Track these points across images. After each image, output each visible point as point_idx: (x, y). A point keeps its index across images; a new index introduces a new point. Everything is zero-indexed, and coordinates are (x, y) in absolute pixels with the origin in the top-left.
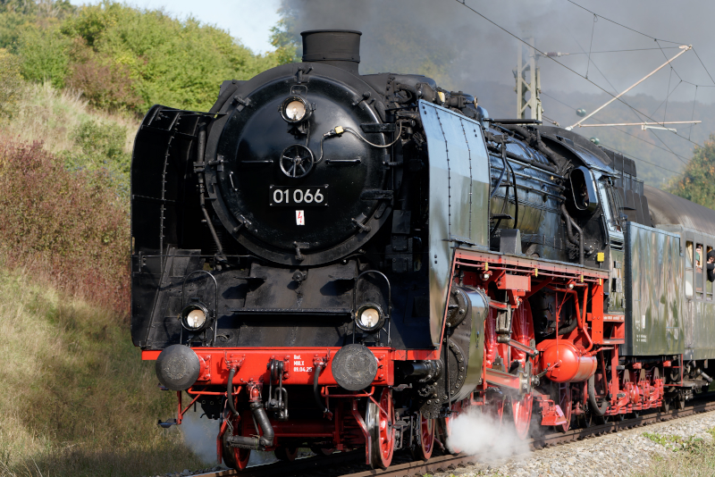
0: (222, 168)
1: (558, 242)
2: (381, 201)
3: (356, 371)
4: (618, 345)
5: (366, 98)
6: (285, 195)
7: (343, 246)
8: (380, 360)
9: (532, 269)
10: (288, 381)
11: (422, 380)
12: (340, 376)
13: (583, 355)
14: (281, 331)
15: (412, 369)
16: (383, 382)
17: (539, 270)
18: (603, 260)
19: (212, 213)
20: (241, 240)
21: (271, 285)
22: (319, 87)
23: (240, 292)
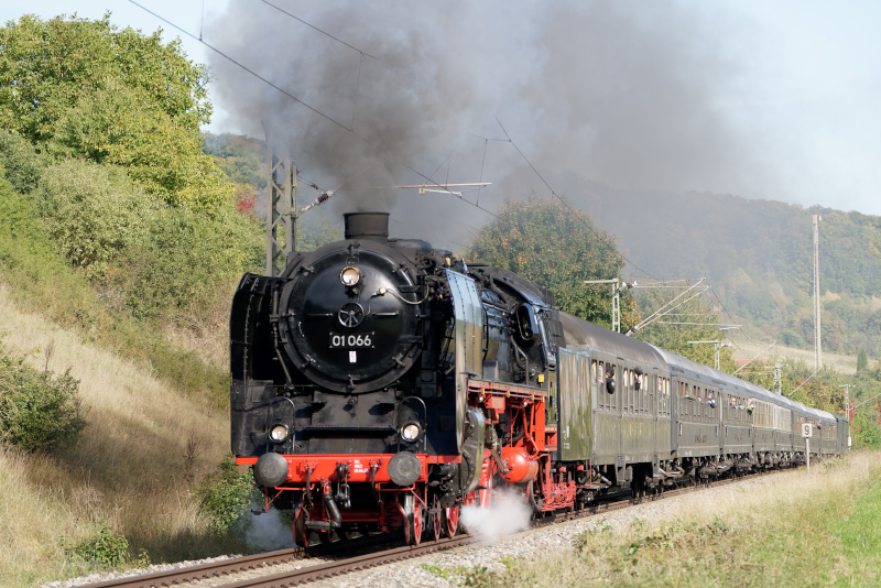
0: (292, 319)
2: (413, 344)
4: (551, 452)
5: (402, 266)
6: (341, 340)
8: (421, 463)
9: (505, 392)
11: (445, 479)
12: (393, 476)
13: (531, 460)
14: (341, 442)
15: (440, 470)
16: (422, 480)
17: (510, 392)
18: (543, 381)
19: (284, 353)
20: (307, 373)
21: (330, 407)
22: (367, 259)
23: (308, 412)
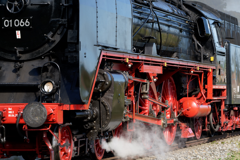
1: (190, 52)
3: (36, 116)
4: (224, 100)
6: (10, 23)
7: (41, 49)
8: (53, 110)
9: (163, 63)
10: (6, 122)
11: (85, 120)
12: (27, 119)
13: (202, 104)
14: (6, 95)
15: (75, 115)
16: (55, 122)
17: (167, 63)
18: (213, 60)
21: (4, 71)
